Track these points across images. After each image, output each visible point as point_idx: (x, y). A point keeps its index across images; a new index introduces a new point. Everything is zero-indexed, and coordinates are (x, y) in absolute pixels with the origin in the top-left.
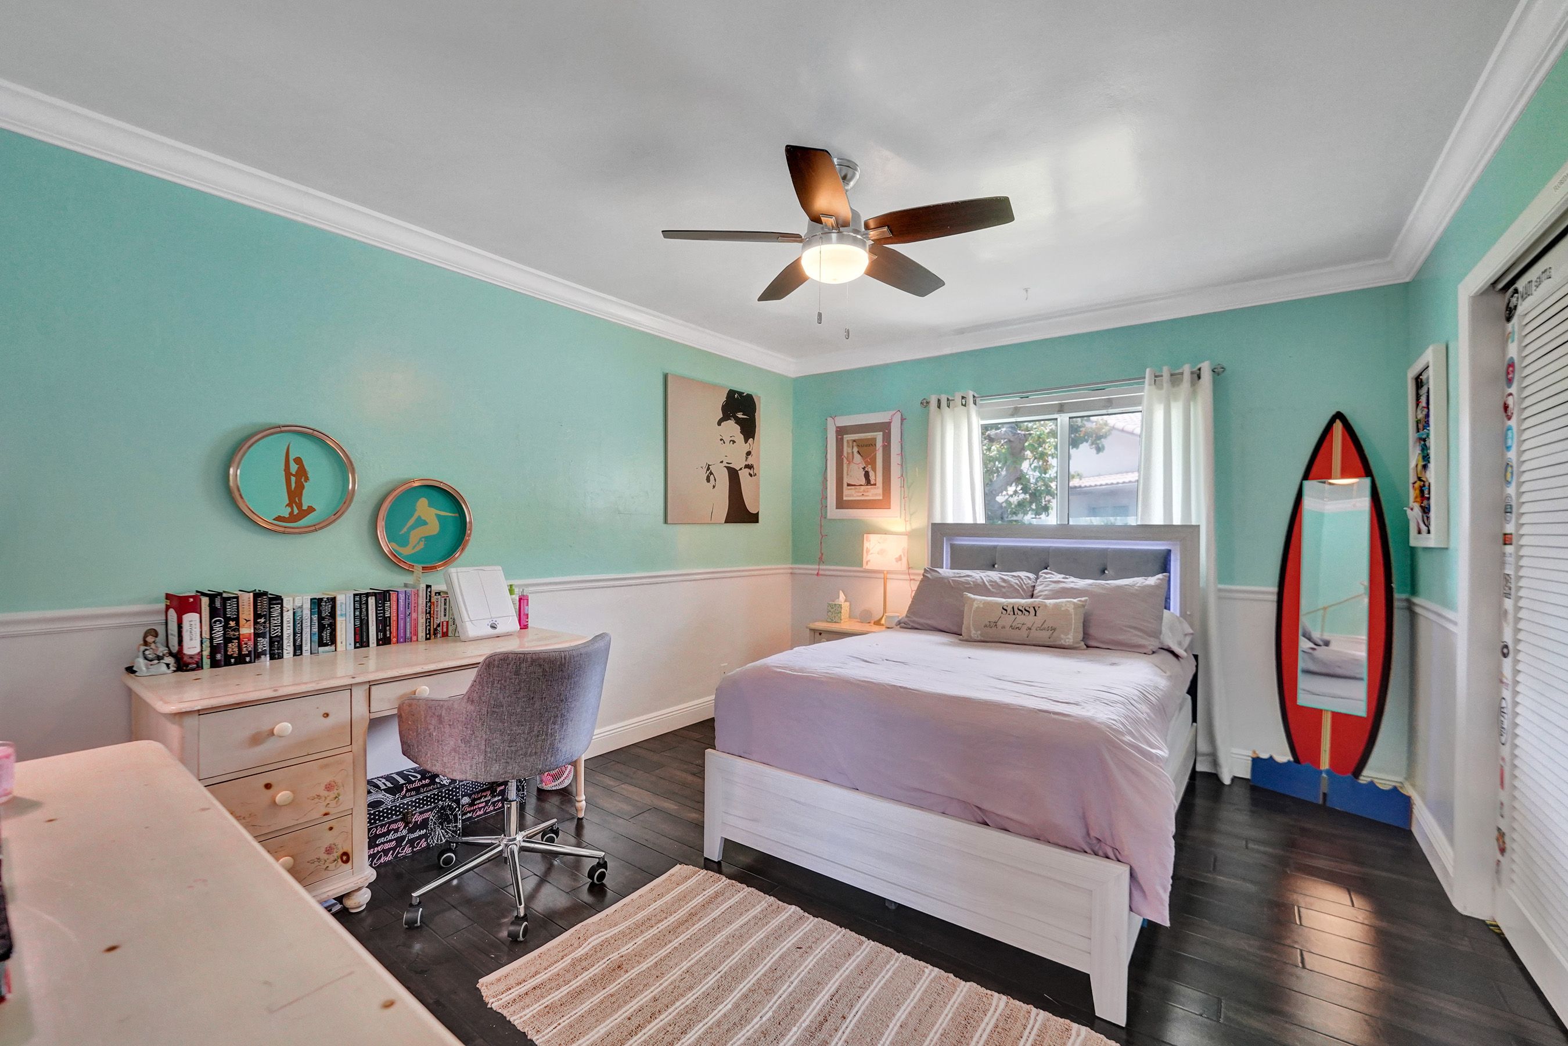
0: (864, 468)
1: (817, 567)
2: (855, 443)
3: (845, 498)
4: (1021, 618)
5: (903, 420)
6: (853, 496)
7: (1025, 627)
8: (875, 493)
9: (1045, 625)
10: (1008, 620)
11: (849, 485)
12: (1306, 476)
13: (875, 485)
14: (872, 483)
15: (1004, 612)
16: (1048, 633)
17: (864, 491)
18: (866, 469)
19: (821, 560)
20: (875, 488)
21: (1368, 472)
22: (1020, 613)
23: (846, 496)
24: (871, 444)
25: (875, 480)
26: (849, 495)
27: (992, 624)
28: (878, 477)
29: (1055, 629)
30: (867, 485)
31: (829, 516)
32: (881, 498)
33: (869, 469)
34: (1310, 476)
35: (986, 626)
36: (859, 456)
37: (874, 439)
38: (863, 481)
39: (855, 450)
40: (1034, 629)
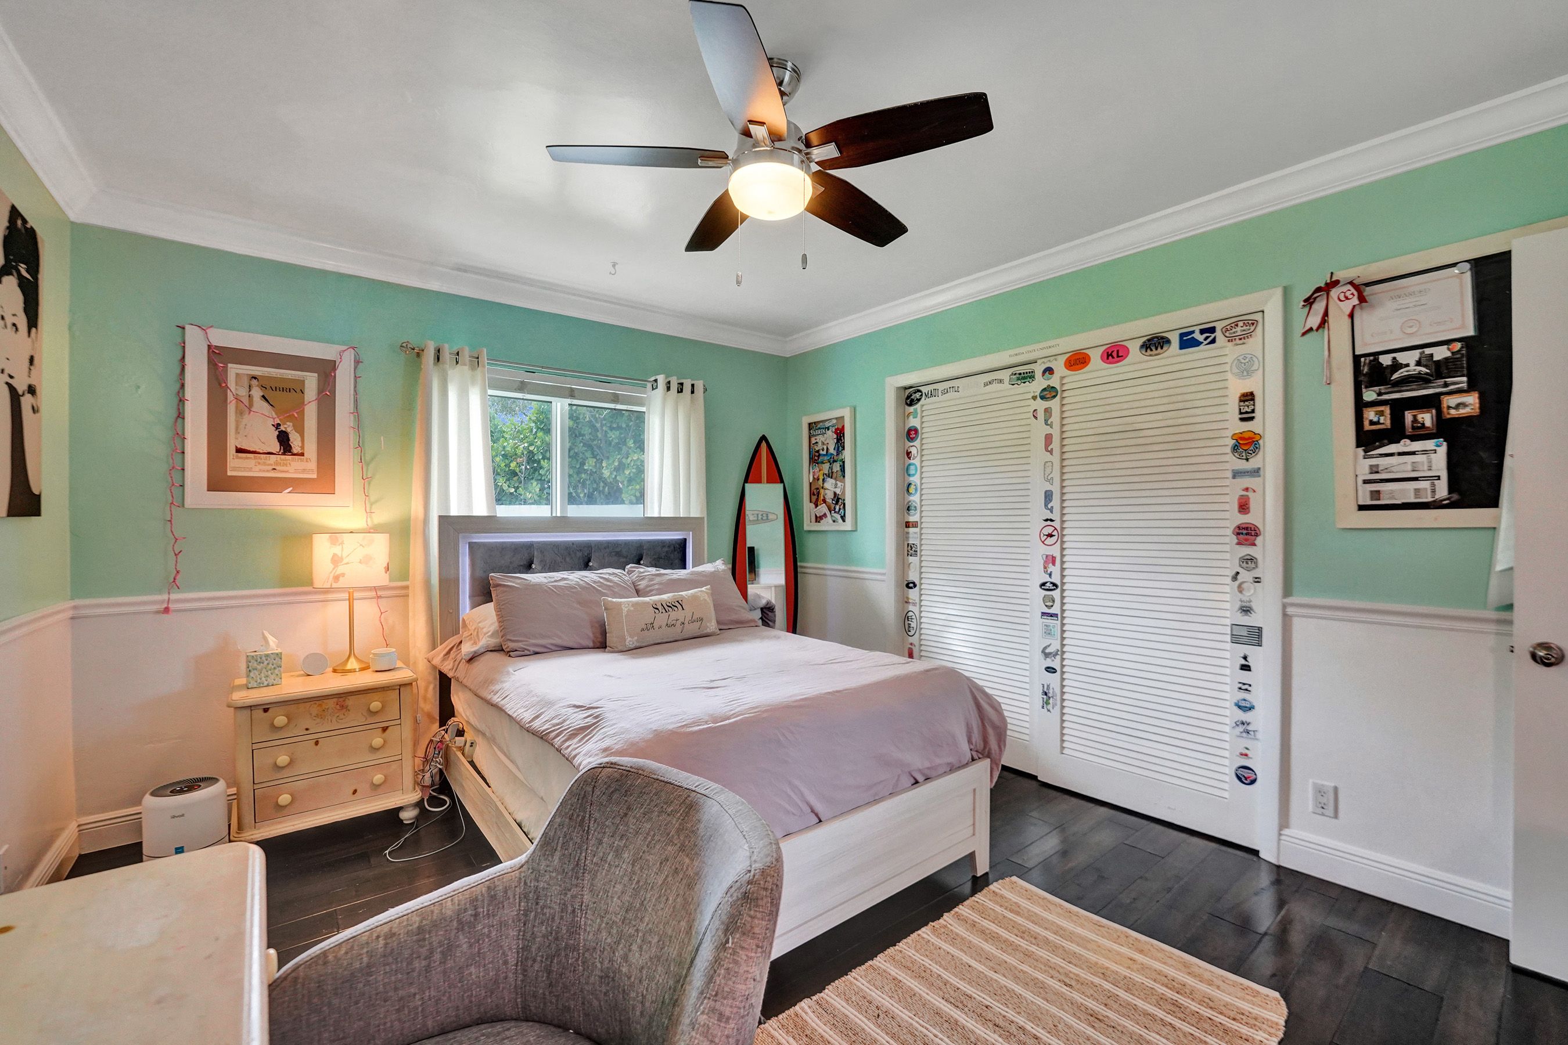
0: (277, 426)
1: (165, 597)
2: (254, 382)
3: (229, 473)
4: (674, 615)
5: (357, 362)
6: (250, 470)
7: (679, 622)
8: (304, 467)
9: (695, 618)
10: (662, 618)
11: (239, 451)
12: (746, 481)
13: (302, 454)
14: (295, 451)
15: (657, 611)
16: (697, 624)
17: (277, 463)
18: (282, 428)
19: (174, 584)
20: (302, 461)
21: (782, 481)
22: (670, 609)
23: (234, 469)
24: (296, 389)
25: (302, 447)
26: (237, 467)
27: (649, 626)
28: (307, 441)
29: (702, 620)
30: (284, 454)
31: (189, 502)
32: (315, 476)
33: (288, 427)
34: (749, 481)
35: (643, 630)
36: (266, 404)
37: (302, 382)
38: (275, 447)
39: (257, 393)
40: (686, 622)
